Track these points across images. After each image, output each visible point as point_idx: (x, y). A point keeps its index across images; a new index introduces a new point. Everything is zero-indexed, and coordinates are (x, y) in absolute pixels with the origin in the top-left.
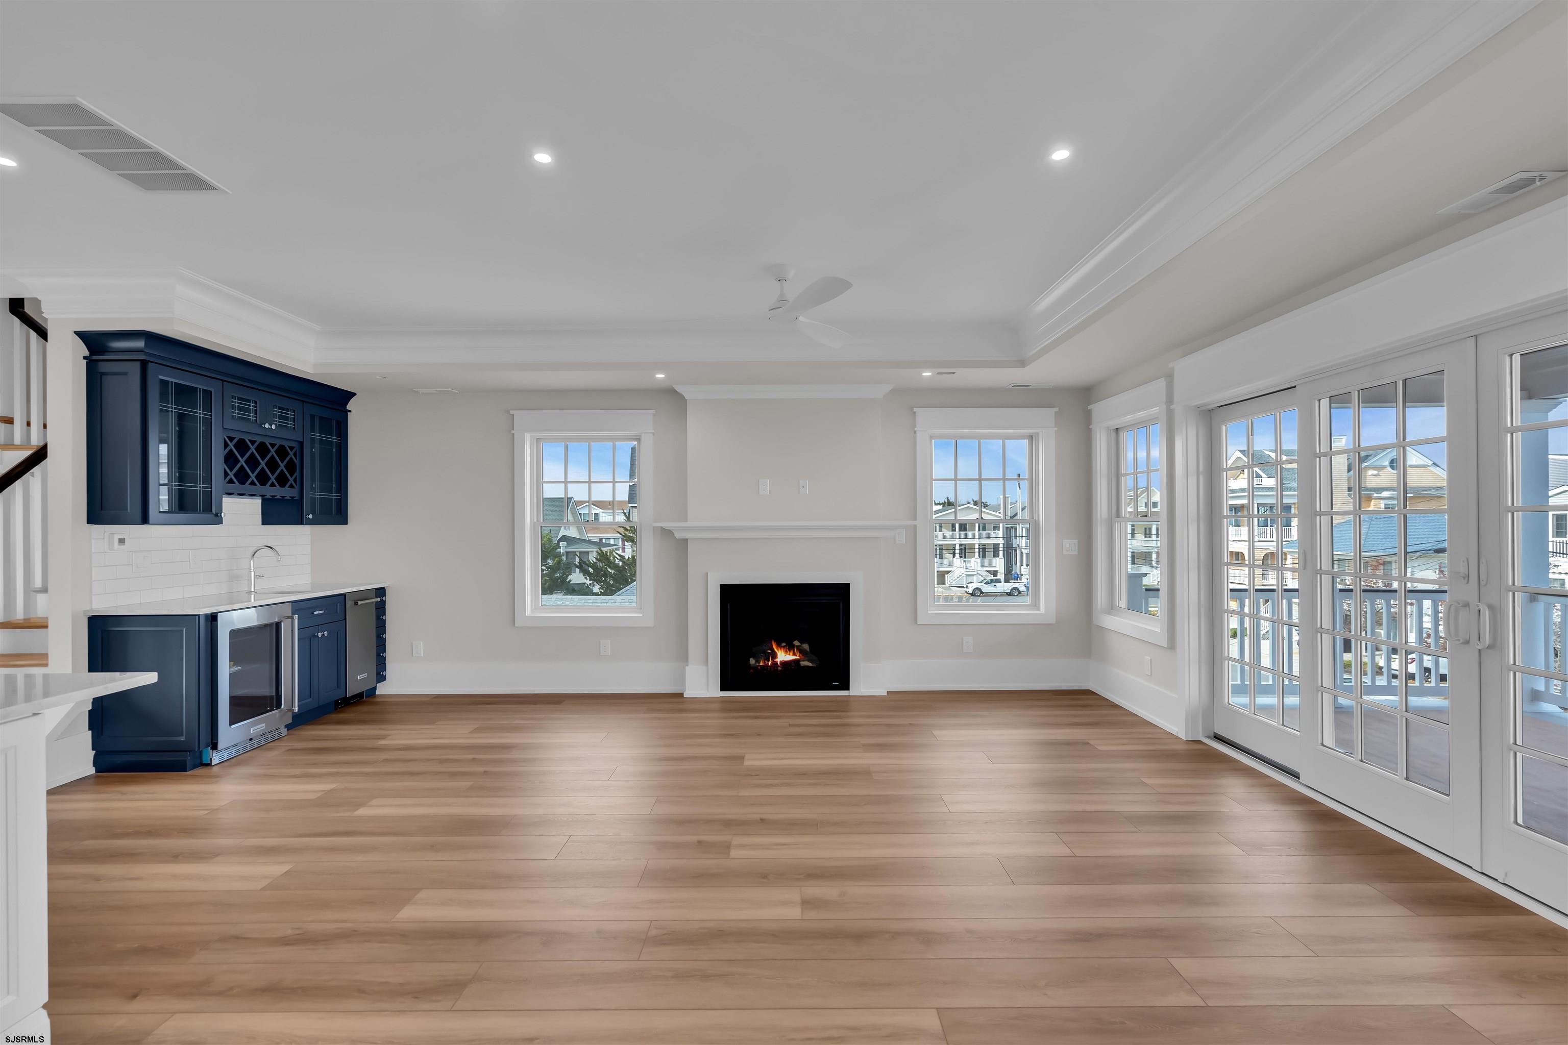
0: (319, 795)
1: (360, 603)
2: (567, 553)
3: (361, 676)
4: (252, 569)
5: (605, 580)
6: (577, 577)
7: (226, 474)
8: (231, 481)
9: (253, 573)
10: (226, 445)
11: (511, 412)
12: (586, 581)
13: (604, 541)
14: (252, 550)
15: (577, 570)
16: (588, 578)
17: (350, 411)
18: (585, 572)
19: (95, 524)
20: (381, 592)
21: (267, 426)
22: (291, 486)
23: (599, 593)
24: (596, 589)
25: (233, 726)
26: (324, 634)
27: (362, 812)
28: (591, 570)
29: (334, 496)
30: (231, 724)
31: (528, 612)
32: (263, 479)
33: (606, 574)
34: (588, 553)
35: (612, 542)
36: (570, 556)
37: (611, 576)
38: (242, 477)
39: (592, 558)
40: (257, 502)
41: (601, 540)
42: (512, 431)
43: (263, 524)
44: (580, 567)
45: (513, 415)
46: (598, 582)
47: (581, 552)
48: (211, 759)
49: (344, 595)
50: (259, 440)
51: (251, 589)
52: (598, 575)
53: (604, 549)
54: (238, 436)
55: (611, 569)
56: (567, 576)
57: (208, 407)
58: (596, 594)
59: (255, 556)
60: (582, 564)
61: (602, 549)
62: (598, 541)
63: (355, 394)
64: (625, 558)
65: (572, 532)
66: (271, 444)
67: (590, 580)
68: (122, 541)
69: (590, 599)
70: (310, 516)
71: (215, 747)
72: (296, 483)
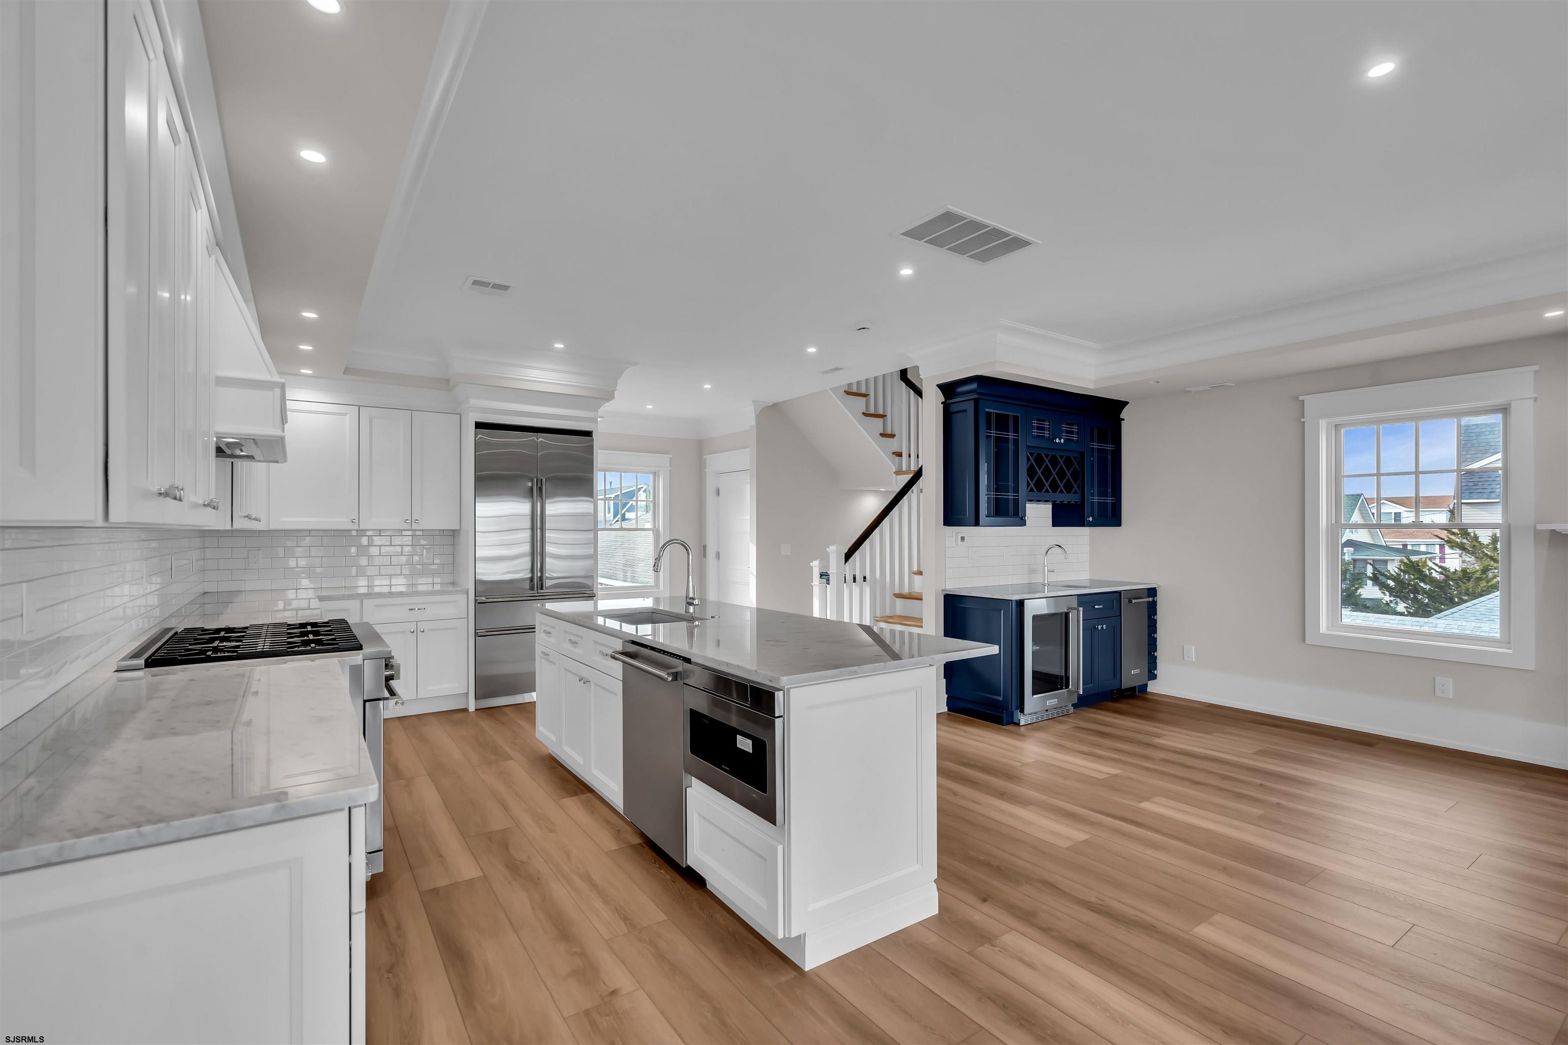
0: (1105, 776)
1: (1134, 601)
2: (1355, 561)
3: (1134, 671)
4: (1046, 564)
5: (1415, 598)
6: (1369, 591)
7: (1028, 484)
8: (1032, 490)
9: (1046, 567)
10: (1028, 460)
11: (1301, 398)
12: (1382, 596)
13: (1409, 548)
14: (1046, 548)
15: (1370, 582)
16: (1387, 593)
17: (1123, 420)
18: (1383, 586)
19: (948, 526)
20: (1152, 592)
21: (1057, 440)
22: (1075, 492)
23: (1406, 613)
24: (1401, 607)
25: (1034, 696)
26: (1102, 627)
27: (1146, 805)
28: (1391, 583)
29: (1110, 500)
30: (1033, 694)
31: (1323, 629)
32: (1054, 487)
33: (1416, 590)
34: (1386, 562)
35: (1423, 548)
36: (1359, 565)
37: (1425, 592)
38: (1039, 486)
39: (1393, 568)
40: (1048, 508)
41: (1405, 546)
42: (1302, 420)
43: (1053, 526)
44: (1375, 579)
45: (1303, 401)
46: (1404, 599)
47: (1374, 561)
48: (1019, 720)
49: (1119, 593)
50: (1051, 453)
51: (1045, 582)
52: (1401, 590)
53: (1414, 558)
54: (1036, 452)
55: (1425, 583)
56: (1357, 589)
57: (1016, 431)
58: (1402, 614)
59: (1048, 553)
60: (1378, 576)
61: (1410, 557)
62: (1401, 547)
63: (1128, 403)
64: (1449, 571)
65: (1362, 536)
66: (1060, 456)
67: (1390, 596)
68: (963, 539)
69: (1394, 620)
70: (1091, 519)
71: (1022, 711)
72: (1079, 489)
